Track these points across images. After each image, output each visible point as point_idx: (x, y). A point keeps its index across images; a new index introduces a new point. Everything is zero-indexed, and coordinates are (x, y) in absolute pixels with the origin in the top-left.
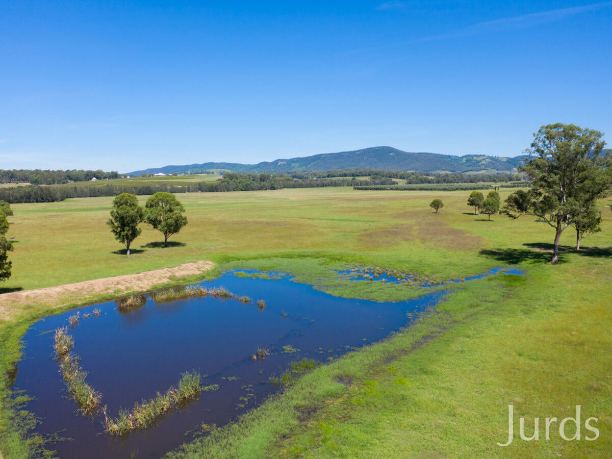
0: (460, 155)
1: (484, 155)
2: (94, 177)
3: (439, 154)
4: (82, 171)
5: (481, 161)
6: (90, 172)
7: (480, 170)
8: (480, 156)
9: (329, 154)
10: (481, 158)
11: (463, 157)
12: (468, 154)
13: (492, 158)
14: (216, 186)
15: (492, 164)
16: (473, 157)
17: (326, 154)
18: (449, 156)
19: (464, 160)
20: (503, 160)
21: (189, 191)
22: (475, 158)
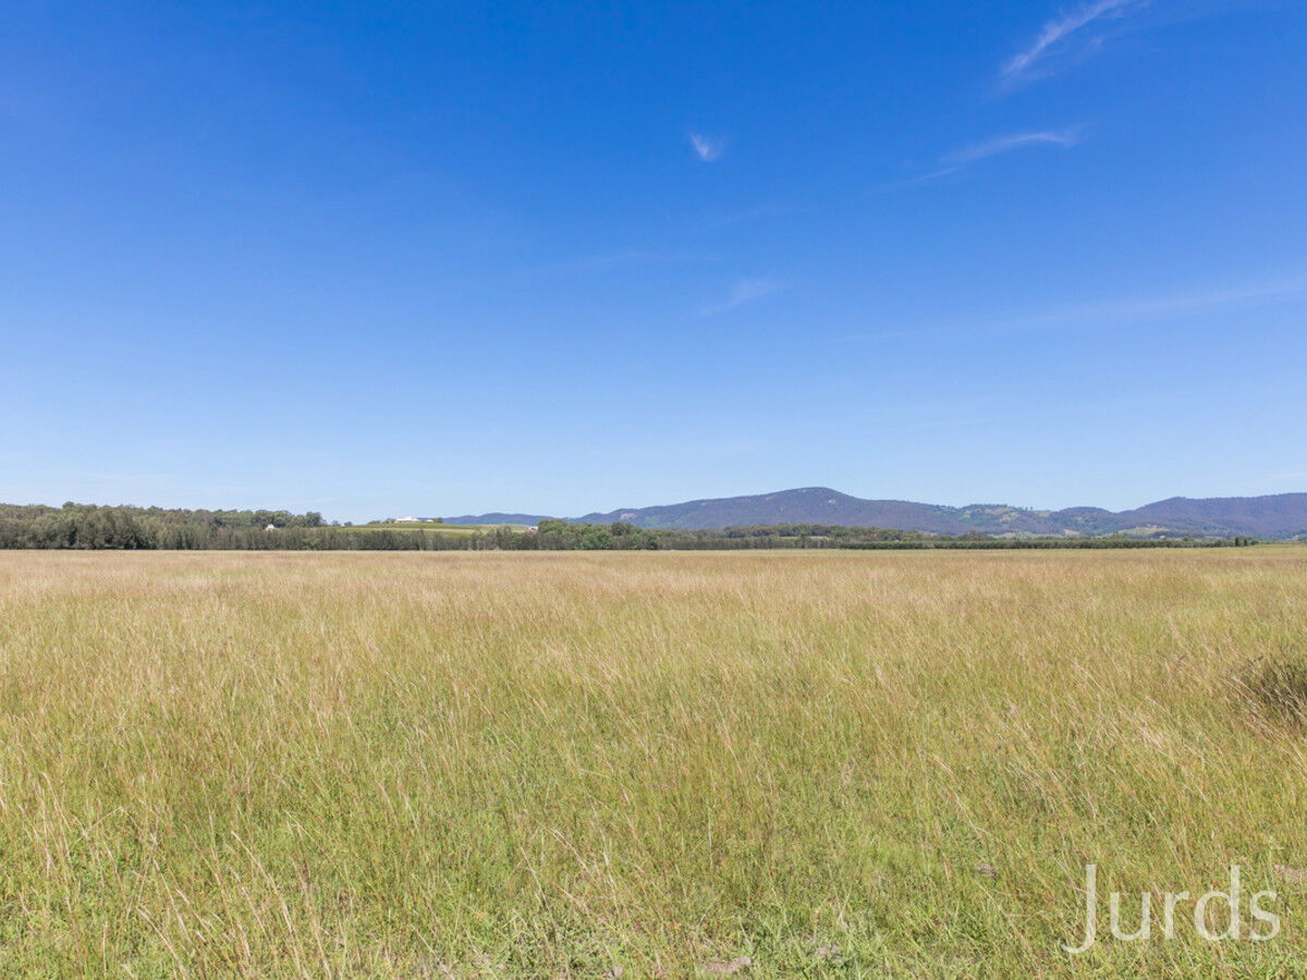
0: (958, 506)
1: (1006, 506)
2: (272, 523)
3: (917, 504)
4: (249, 512)
5: (1001, 516)
6: (264, 513)
7: (1003, 532)
8: (998, 506)
9: (715, 500)
10: (1000, 510)
11: (965, 508)
12: (974, 503)
13: (1021, 511)
14: (535, 538)
15: (1024, 521)
16: (983, 509)
17: (709, 501)
18: (938, 506)
19: (967, 515)
20: (1041, 515)
21: (475, 548)
22: (987, 511)
